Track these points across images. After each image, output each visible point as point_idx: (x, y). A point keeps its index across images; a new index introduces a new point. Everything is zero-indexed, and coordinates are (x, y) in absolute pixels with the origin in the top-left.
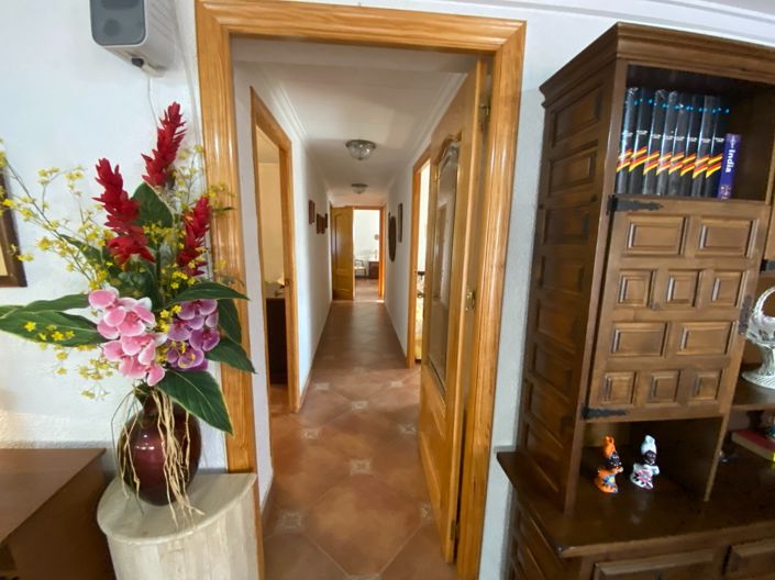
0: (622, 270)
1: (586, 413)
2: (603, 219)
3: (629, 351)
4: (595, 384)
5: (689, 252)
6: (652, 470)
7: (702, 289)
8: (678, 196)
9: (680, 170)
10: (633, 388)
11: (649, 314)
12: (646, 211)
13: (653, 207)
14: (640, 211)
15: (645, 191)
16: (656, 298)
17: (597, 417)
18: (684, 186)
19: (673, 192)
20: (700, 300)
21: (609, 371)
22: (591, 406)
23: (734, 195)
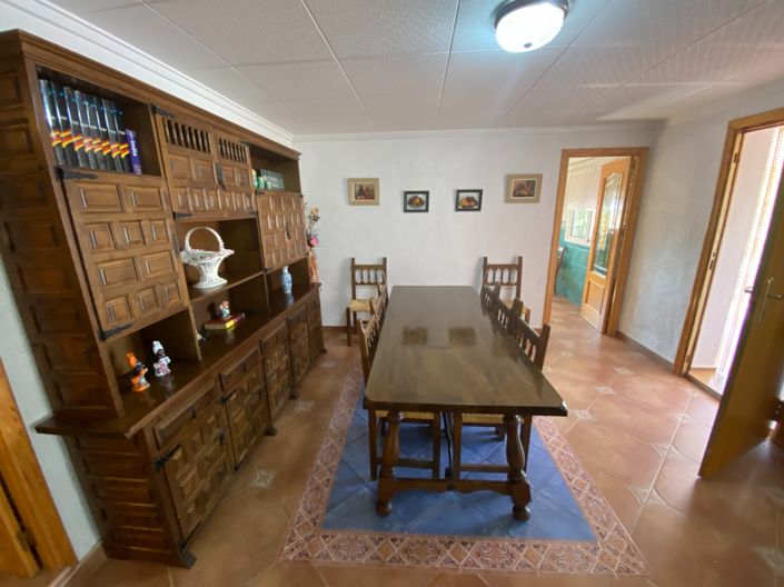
0: (86, 224)
1: (103, 336)
2: (56, 185)
3: (115, 283)
4: (100, 313)
5: (129, 209)
6: (165, 361)
7: (145, 233)
8: (106, 170)
9: (101, 151)
10: (129, 308)
11: (119, 254)
12: (87, 180)
13: (92, 177)
14: (83, 179)
15: (81, 165)
16: (119, 242)
17: (112, 335)
18: (109, 163)
19: (102, 167)
20: (147, 240)
21: (106, 301)
22: (104, 329)
23: (144, 172)
